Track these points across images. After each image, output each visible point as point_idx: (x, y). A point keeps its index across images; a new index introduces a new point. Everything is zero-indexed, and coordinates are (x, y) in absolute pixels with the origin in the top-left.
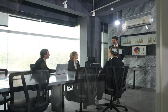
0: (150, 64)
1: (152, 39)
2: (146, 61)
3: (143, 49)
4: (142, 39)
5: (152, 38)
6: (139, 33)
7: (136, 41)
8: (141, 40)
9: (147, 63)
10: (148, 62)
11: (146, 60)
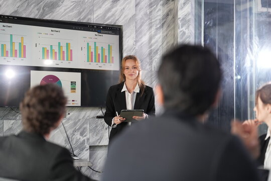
0: (88, 139)
1: (100, 52)
2: (75, 131)
3: (73, 83)
4: (68, 45)
5: (99, 46)
6: (47, 17)
7: (49, 48)
8: (64, 49)
9: (78, 136)
10: (82, 134)
11: (75, 124)
